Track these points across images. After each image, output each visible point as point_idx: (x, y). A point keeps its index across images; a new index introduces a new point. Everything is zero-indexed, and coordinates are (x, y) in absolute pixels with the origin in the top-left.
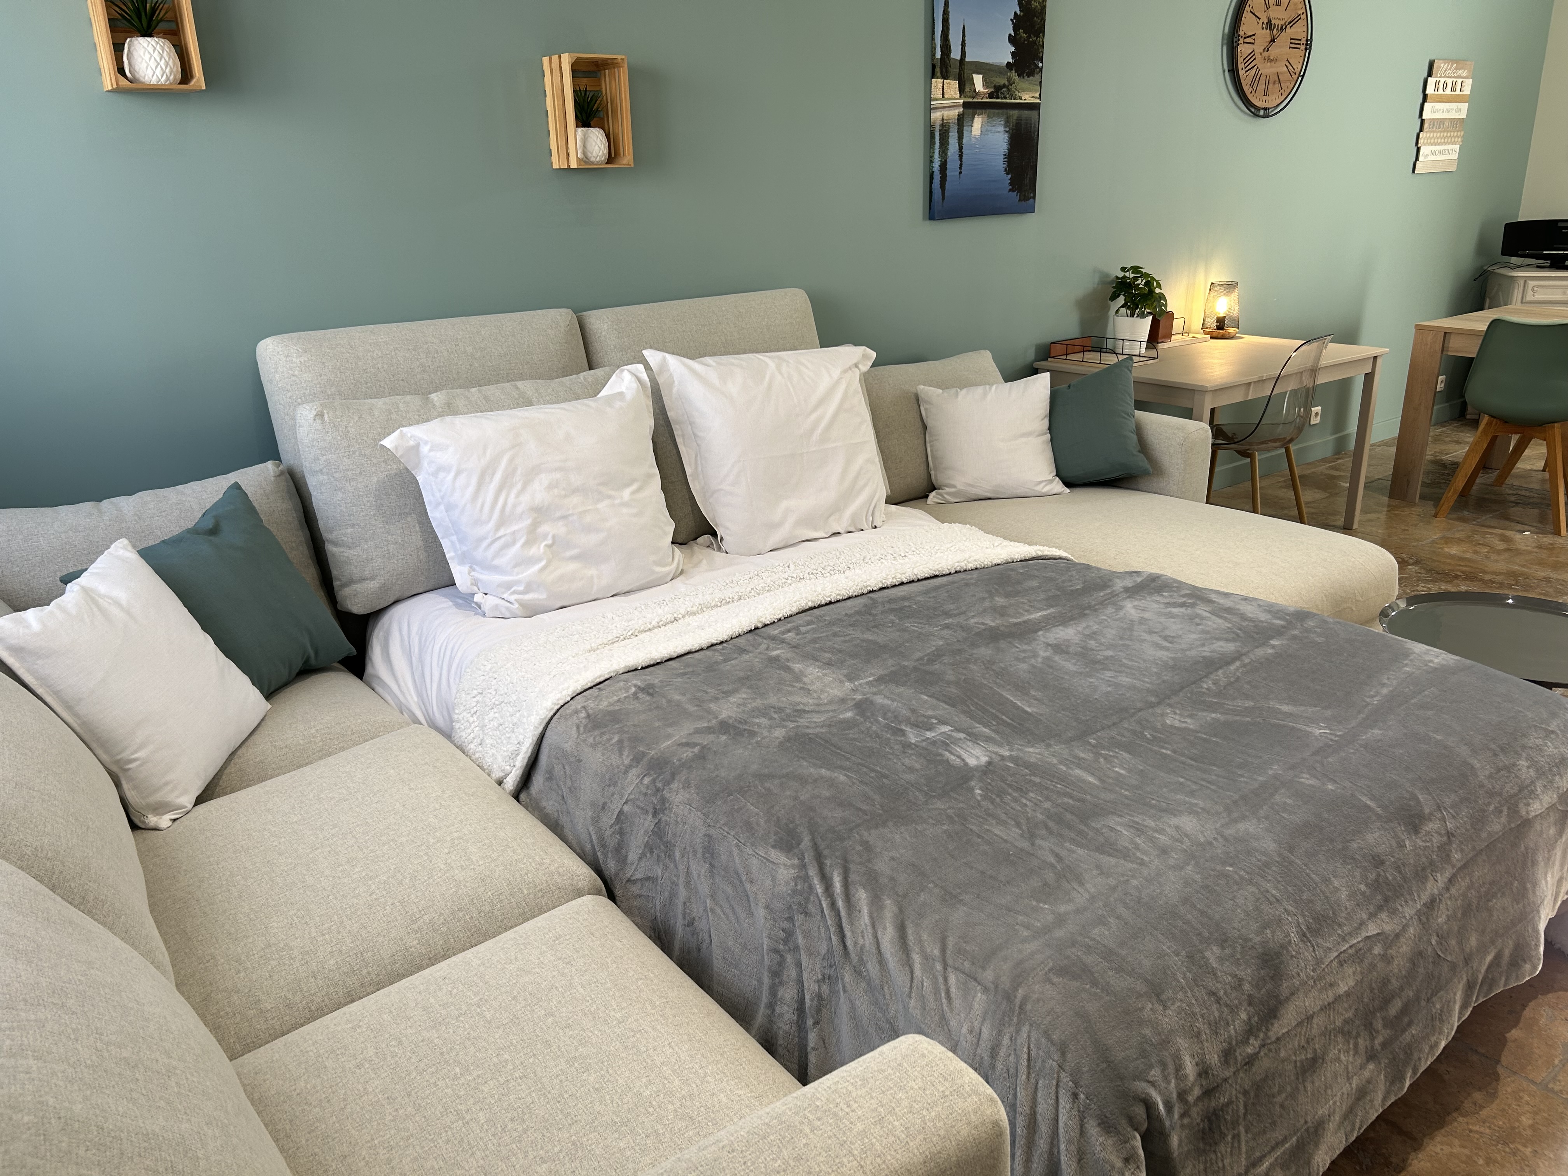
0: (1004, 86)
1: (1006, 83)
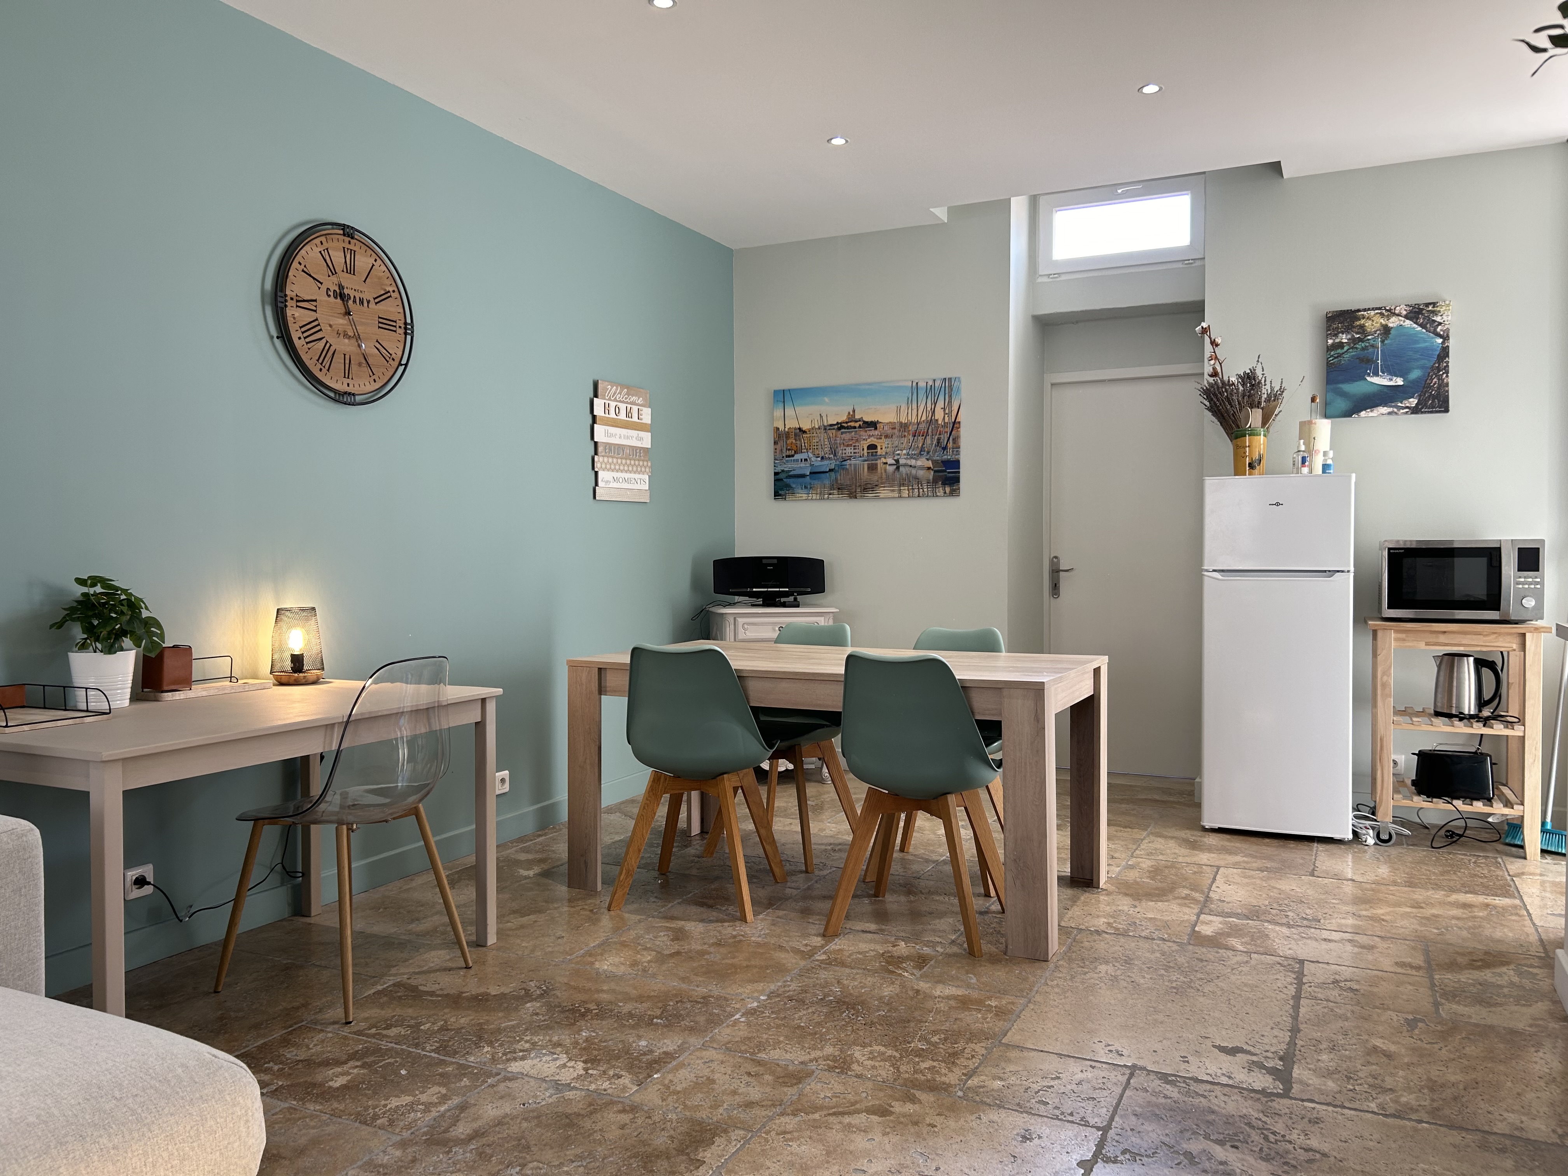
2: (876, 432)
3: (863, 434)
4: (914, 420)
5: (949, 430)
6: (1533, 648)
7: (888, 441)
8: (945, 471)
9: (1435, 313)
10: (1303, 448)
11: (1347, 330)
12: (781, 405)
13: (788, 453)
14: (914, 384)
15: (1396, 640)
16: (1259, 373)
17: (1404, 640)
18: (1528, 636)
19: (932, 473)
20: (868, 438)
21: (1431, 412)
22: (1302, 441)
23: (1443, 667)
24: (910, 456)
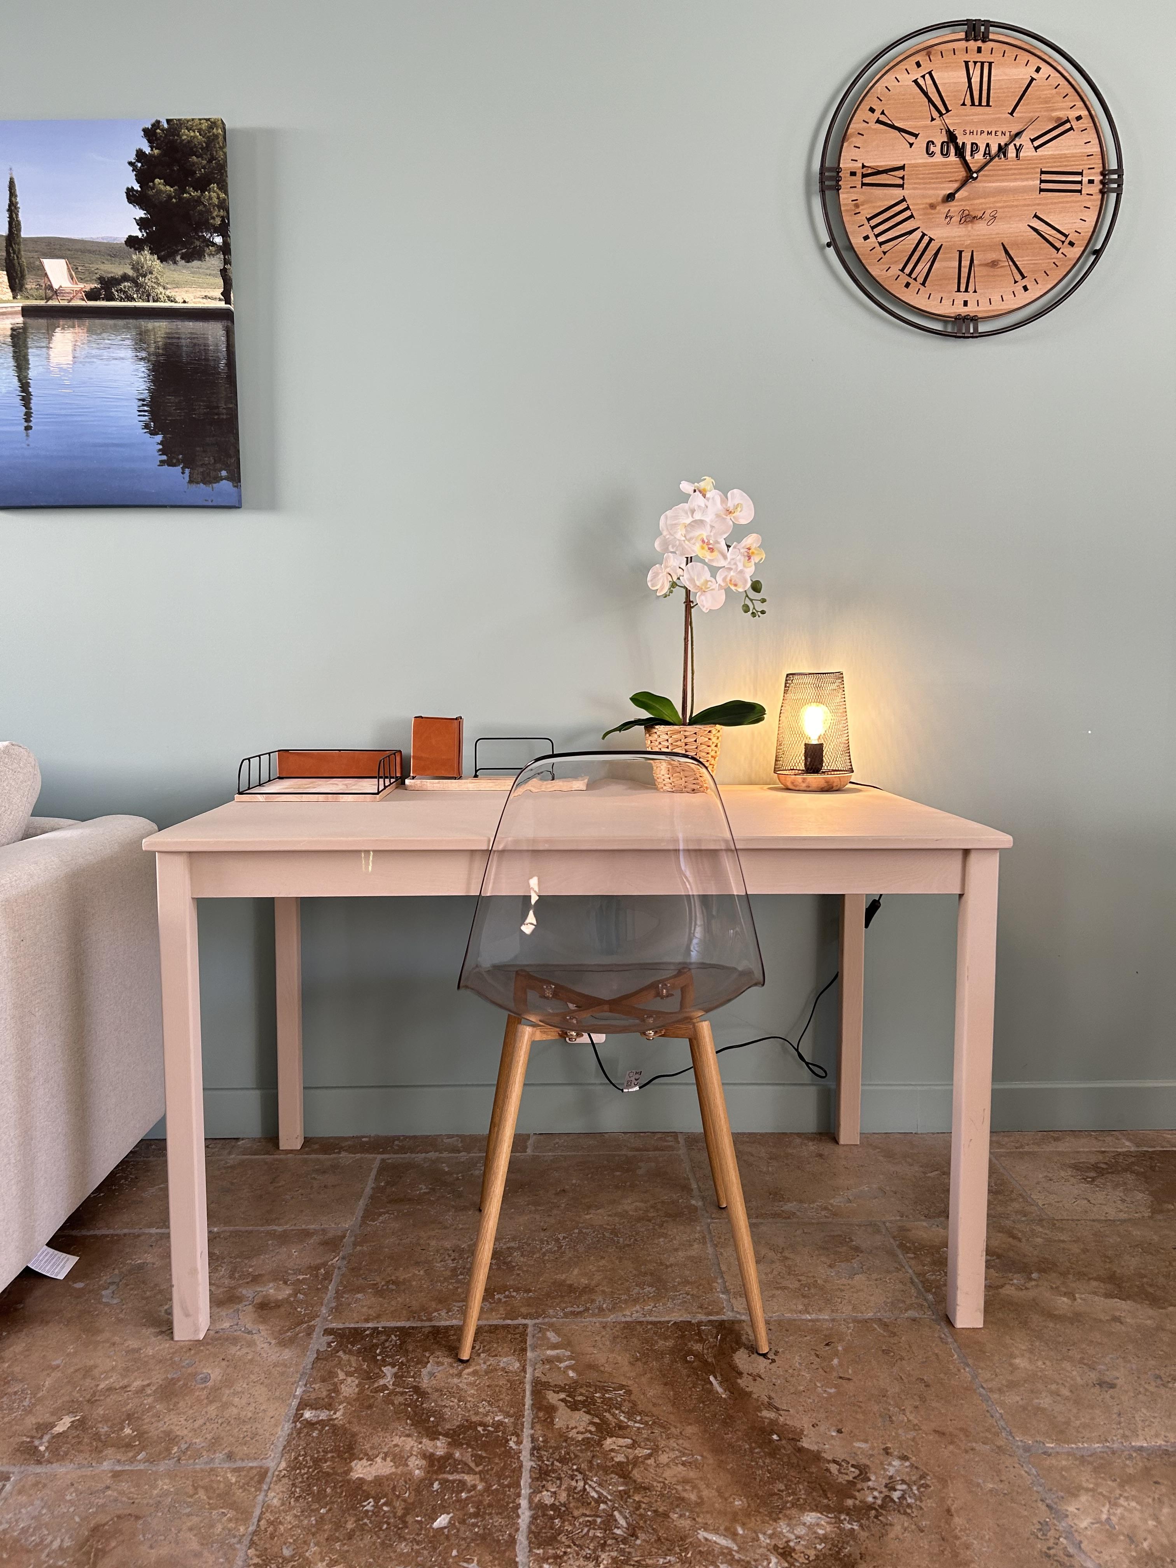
0: (125, 278)
1: (131, 272)
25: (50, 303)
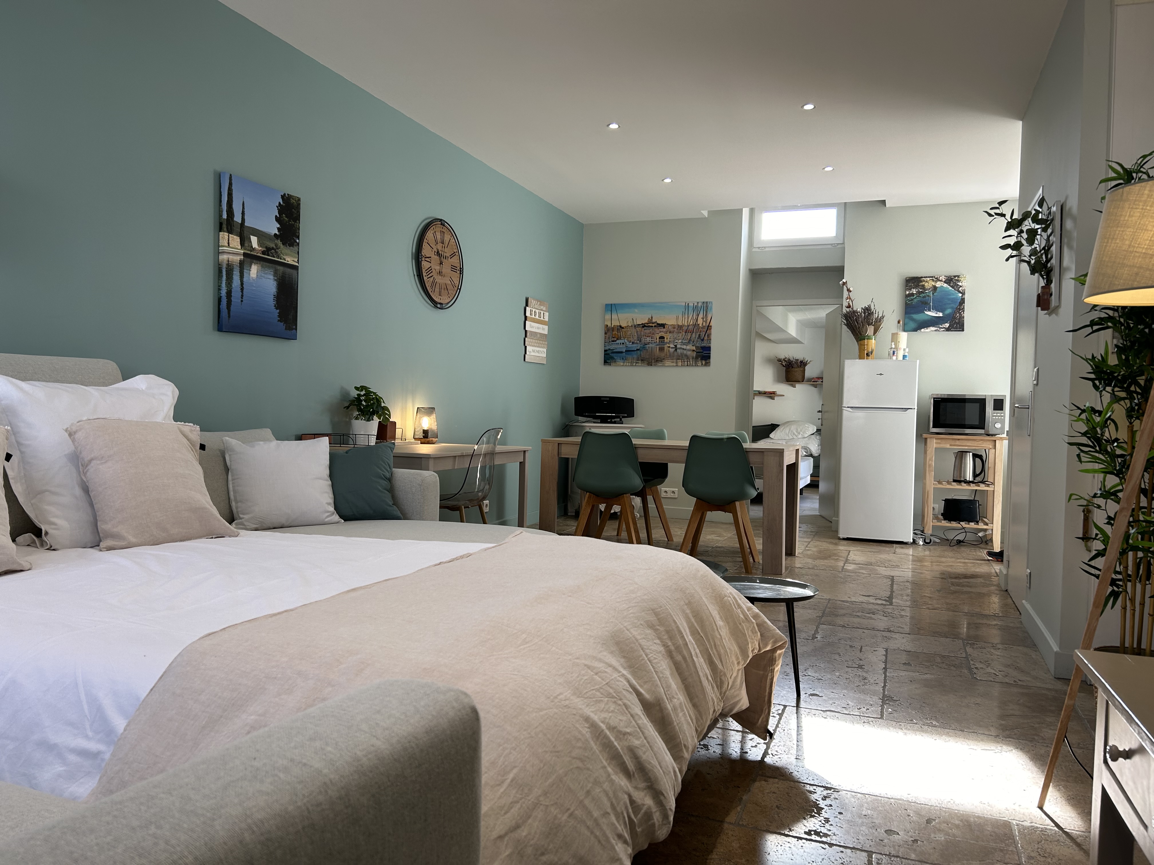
0: (273, 249)
1: (274, 247)
2: (664, 330)
3: (657, 330)
4: (686, 324)
5: (705, 330)
6: (999, 447)
7: (671, 335)
8: (702, 352)
9: (958, 280)
10: (893, 346)
11: (916, 287)
12: (610, 312)
13: (613, 339)
14: (687, 304)
15: (936, 443)
16: (872, 307)
17: (940, 443)
18: (997, 441)
19: (695, 353)
20: (660, 333)
21: (956, 331)
22: (893, 343)
23: (958, 458)
24: (683, 343)
25: (252, 253)
